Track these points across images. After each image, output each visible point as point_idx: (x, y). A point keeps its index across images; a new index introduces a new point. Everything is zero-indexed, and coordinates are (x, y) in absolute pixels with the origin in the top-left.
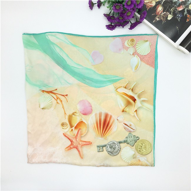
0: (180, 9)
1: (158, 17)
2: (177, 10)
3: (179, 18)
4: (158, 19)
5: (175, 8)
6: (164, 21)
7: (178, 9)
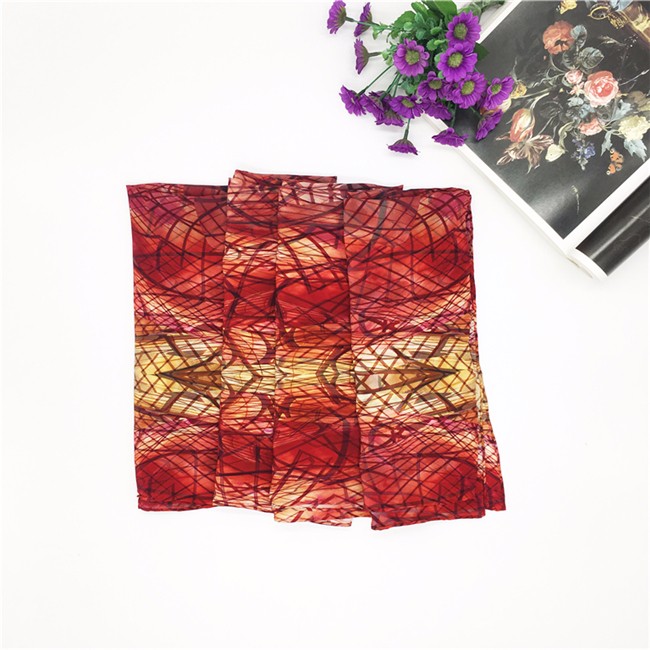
0: (591, 130)
1: (516, 150)
2: (578, 131)
3: (582, 160)
4: (513, 156)
5: (573, 125)
6: (533, 162)
7: (583, 128)
